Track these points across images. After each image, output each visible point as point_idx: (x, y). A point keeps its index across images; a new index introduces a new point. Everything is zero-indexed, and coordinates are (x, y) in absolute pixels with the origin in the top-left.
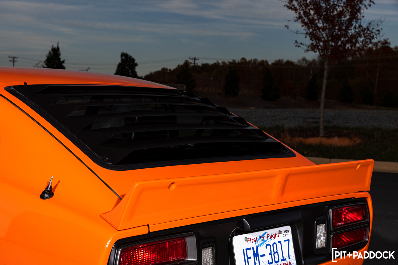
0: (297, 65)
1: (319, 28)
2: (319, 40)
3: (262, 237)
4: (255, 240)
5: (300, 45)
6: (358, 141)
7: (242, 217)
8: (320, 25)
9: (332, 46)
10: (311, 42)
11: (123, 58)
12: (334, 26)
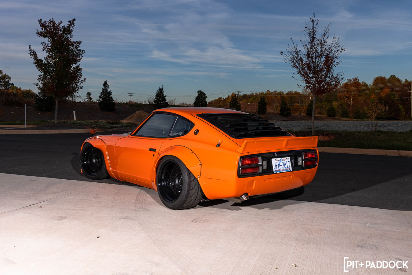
0: (301, 94)
1: (310, 77)
2: (310, 84)
3: (281, 160)
4: (279, 160)
5: (300, 86)
6: (333, 138)
7: (275, 152)
8: (310, 76)
9: (317, 86)
10: (306, 85)
11: (199, 93)
12: (318, 76)
